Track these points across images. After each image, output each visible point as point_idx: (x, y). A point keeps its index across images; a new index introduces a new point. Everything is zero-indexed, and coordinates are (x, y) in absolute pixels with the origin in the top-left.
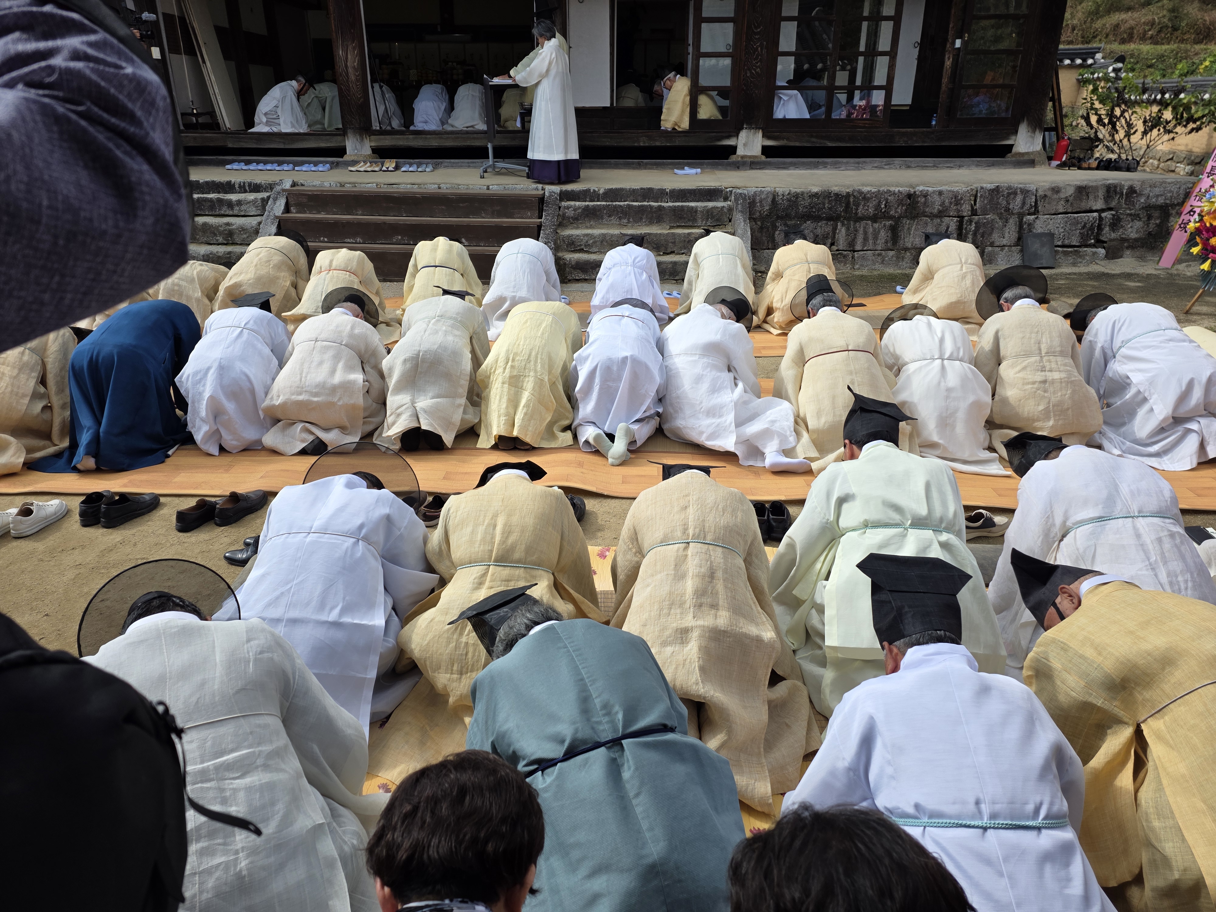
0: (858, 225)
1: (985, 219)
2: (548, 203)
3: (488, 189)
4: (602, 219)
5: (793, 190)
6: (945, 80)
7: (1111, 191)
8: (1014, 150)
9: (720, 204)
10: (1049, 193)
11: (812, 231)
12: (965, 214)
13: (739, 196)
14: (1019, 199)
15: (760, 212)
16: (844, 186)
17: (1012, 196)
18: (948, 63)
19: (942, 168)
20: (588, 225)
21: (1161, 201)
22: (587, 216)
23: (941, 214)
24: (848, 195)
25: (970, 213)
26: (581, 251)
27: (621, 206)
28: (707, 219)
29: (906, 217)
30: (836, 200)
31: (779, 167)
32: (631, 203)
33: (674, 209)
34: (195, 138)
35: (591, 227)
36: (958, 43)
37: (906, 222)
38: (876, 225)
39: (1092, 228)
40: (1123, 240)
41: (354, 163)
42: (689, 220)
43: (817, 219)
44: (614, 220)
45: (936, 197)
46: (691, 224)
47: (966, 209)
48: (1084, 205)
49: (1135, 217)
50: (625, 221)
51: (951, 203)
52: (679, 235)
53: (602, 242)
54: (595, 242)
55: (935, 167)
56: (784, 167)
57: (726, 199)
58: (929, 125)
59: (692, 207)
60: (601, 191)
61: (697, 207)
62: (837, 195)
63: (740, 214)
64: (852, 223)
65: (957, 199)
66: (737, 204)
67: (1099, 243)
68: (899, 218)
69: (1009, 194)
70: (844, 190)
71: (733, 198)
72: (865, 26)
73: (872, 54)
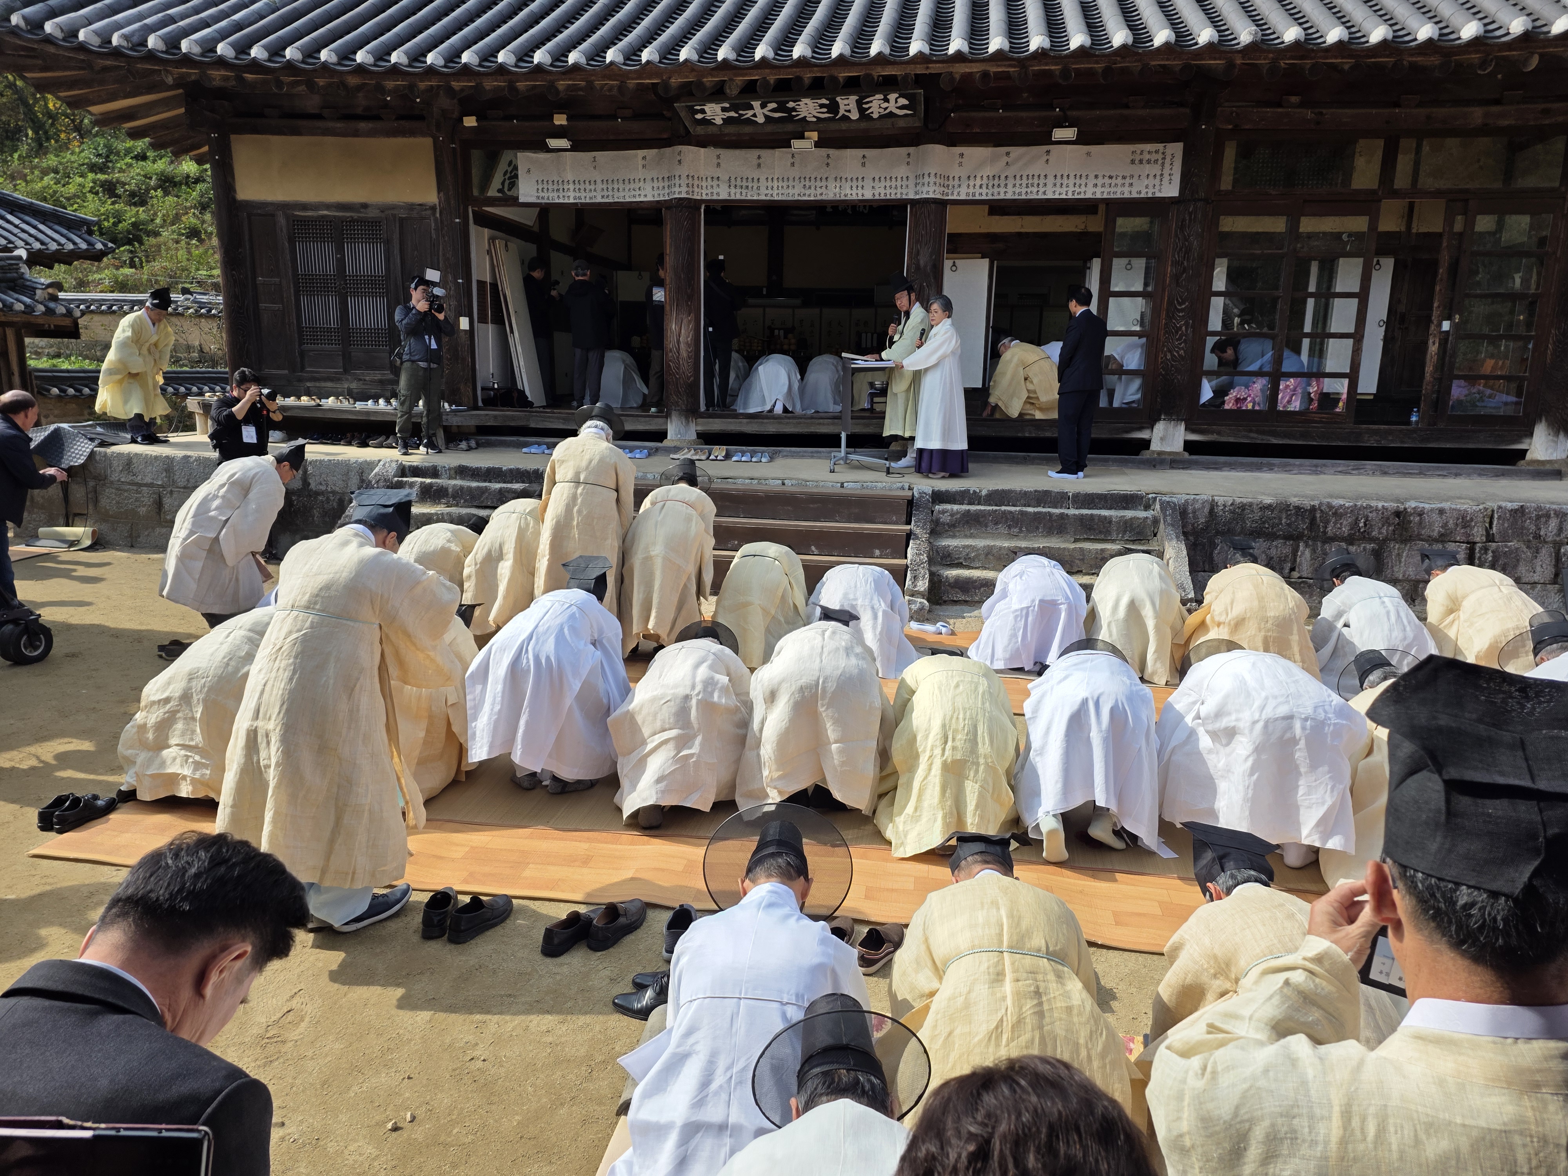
0: (1327, 546)
1: (1506, 546)
2: (919, 506)
3: (842, 486)
4: (986, 526)
5: (1238, 500)
6: (1429, 369)
8: (1529, 456)
9: (1141, 514)
11: (1264, 552)
12: (1478, 539)
13: (1165, 506)
14: (1553, 523)
15: (1193, 525)
16: (1306, 497)
17: (1543, 520)
18: (1433, 348)
19: (1432, 476)
20: (968, 533)
22: (967, 522)
23: (1443, 538)
24: (1313, 509)
25: (1484, 539)
26: (960, 565)
27: (1011, 512)
28: (1125, 532)
29: (1394, 540)
30: (1297, 514)
31: (1208, 467)
32: (1024, 509)
33: (1081, 518)
34: (495, 417)
35: (972, 536)
36: (1446, 326)
37: (1395, 547)
41: (677, 449)
42: (1100, 532)
43: (1271, 536)
44: (1002, 529)
45: (1435, 516)
46: (1102, 537)
47: (1478, 534)
50: (1017, 530)
51: (1457, 525)
52: (1090, 551)
53: (987, 555)
54: (977, 556)
55: (1421, 474)
56: (1217, 467)
57: (1147, 507)
58: (1409, 423)
59: (1105, 517)
60: (984, 493)
61: (1111, 516)
62: (1298, 508)
63: (1170, 528)
64: (1319, 544)
65: (1465, 521)
66: (1165, 516)
68: (1385, 540)
69: (1538, 517)
70: (1307, 503)
71: (1158, 506)
72: (1311, 303)
73: (1321, 336)
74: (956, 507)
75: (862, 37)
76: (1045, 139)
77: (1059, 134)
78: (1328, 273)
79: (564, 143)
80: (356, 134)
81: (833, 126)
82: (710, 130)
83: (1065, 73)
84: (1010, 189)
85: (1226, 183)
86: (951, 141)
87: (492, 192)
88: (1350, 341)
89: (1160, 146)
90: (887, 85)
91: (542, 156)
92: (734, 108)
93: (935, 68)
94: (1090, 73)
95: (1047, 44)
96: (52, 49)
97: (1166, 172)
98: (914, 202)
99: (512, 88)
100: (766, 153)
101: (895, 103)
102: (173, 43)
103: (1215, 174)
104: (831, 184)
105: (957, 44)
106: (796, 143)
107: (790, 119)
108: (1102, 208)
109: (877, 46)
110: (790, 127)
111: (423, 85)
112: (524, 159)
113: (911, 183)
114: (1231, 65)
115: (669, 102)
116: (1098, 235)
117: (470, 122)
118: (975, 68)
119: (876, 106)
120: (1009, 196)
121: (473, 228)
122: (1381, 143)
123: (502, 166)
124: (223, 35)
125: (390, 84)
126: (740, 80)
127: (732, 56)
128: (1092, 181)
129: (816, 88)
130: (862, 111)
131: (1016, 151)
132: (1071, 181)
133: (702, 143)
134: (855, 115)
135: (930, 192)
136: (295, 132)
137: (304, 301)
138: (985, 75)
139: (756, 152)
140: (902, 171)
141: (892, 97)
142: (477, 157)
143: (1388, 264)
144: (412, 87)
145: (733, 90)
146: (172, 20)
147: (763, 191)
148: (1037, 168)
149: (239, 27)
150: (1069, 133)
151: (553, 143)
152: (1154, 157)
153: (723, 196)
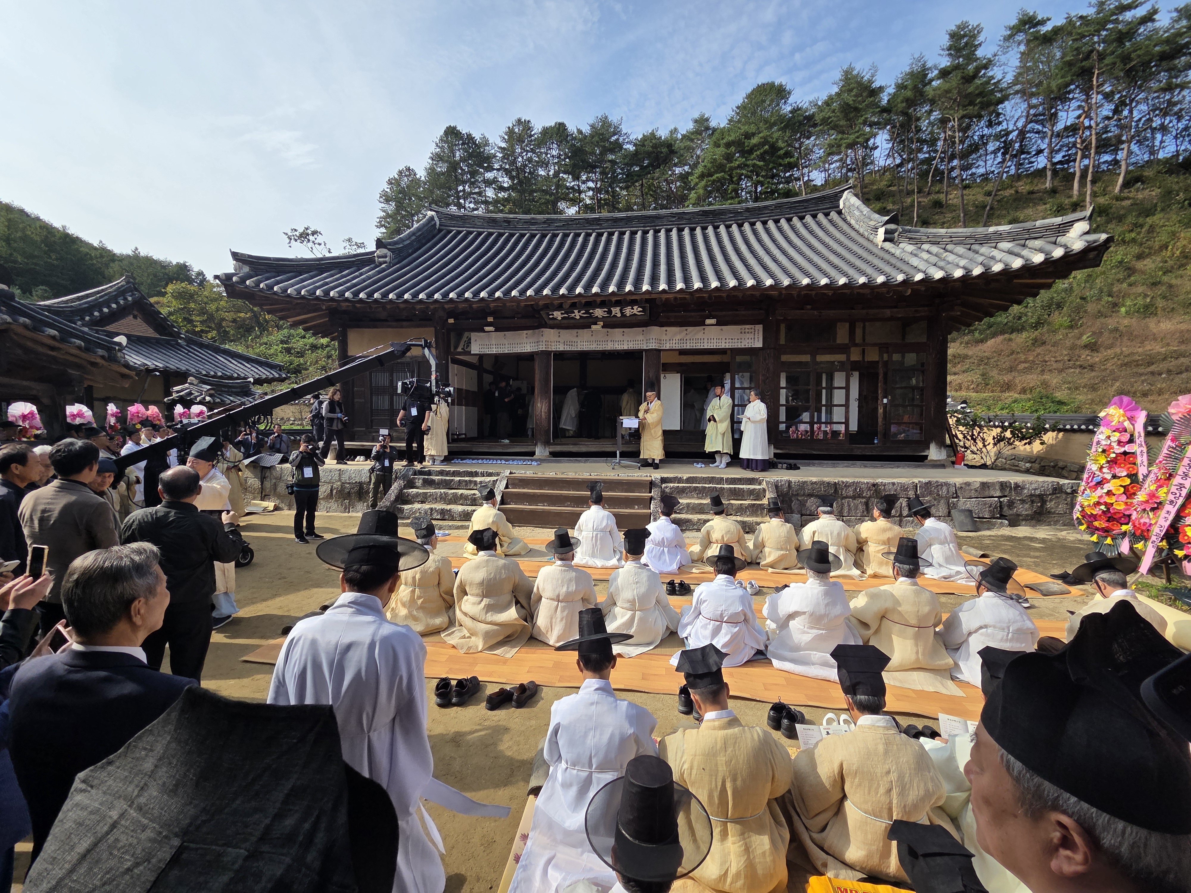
0: (844, 501)
2: (655, 485)
3: (618, 477)
4: (686, 494)
5: (802, 482)
6: (880, 420)
7: (1003, 486)
8: (929, 458)
9: (758, 487)
10: (963, 486)
13: (768, 483)
14: (945, 488)
15: (781, 492)
16: (832, 479)
17: (939, 487)
18: (881, 411)
21: (1038, 492)
24: (835, 484)
27: (697, 487)
28: (751, 496)
30: (829, 486)
32: (702, 485)
33: (730, 489)
34: (458, 446)
36: (885, 401)
38: (855, 502)
39: (996, 507)
40: (1018, 515)
41: (540, 460)
42: (739, 496)
44: (693, 495)
45: (891, 486)
46: (741, 498)
47: (911, 494)
48: (987, 493)
49: (1023, 501)
50: (700, 495)
51: (902, 490)
55: (882, 467)
57: (760, 484)
58: (874, 444)
59: (741, 489)
60: (684, 478)
61: (744, 489)
62: (828, 484)
65: (904, 488)
66: (769, 488)
67: (1002, 517)
68: (870, 497)
70: (832, 481)
71: (764, 483)
72: (824, 391)
73: (830, 406)
74: (672, 485)
75: (621, 284)
76: (703, 324)
77: (708, 321)
78: (831, 379)
79: (491, 329)
80: (402, 327)
81: (609, 319)
82: (556, 322)
83: (710, 297)
84: (688, 344)
85: (782, 341)
86: (662, 325)
87: (459, 350)
88: (844, 408)
89: (753, 326)
90: (633, 303)
91: (482, 334)
92: (566, 313)
93: (653, 296)
94: (720, 297)
95: (701, 286)
96: (276, 297)
97: (756, 336)
98: (646, 350)
99: (470, 306)
100: (580, 331)
101: (637, 310)
102: (327, 293)
103: (777, 338)
104: (609, 343)
105: (663, 286)
106: (593, 327)
107: (591, 317)
108: (729, 352)
109: (628, 288)
110: (591, 320)
111: (432, 307)
112: (474, 336)
113: (645, 342)
114: (780, 294)
115: (538, 311)
116: (728, 363)
117: (451, 321)
118: (671, 296)
119: (628, 311)
120: (688, 347)
121: (450, 365)
122: (847, 325)
123: (464, 339)
124: (348, 289)
125: (418, 307)
126: (570, 302)
127: (566, 292)
128: (724, 341)
129: (602, 304)
130: (622, 313)
131: (690, 329)
132: (715, 341)
133: (552, 327)
134: (619, 315)
135: (653, 346)
136: (375, 327)
137: (374, 398)
138: (676, 298)
139: (576, 330)
140: (641, 337)
141: (635, 307)
142: (452, 335)
143: (856, 374)
144: (427, 308)
145: (566, 306)
146: (327, 284)
147: (579, 346)
148: (700, 335)
149: (355, 285)
150: (713, 321)
151: (487, 329)
152: (750, 331)
153: (562, 349)
